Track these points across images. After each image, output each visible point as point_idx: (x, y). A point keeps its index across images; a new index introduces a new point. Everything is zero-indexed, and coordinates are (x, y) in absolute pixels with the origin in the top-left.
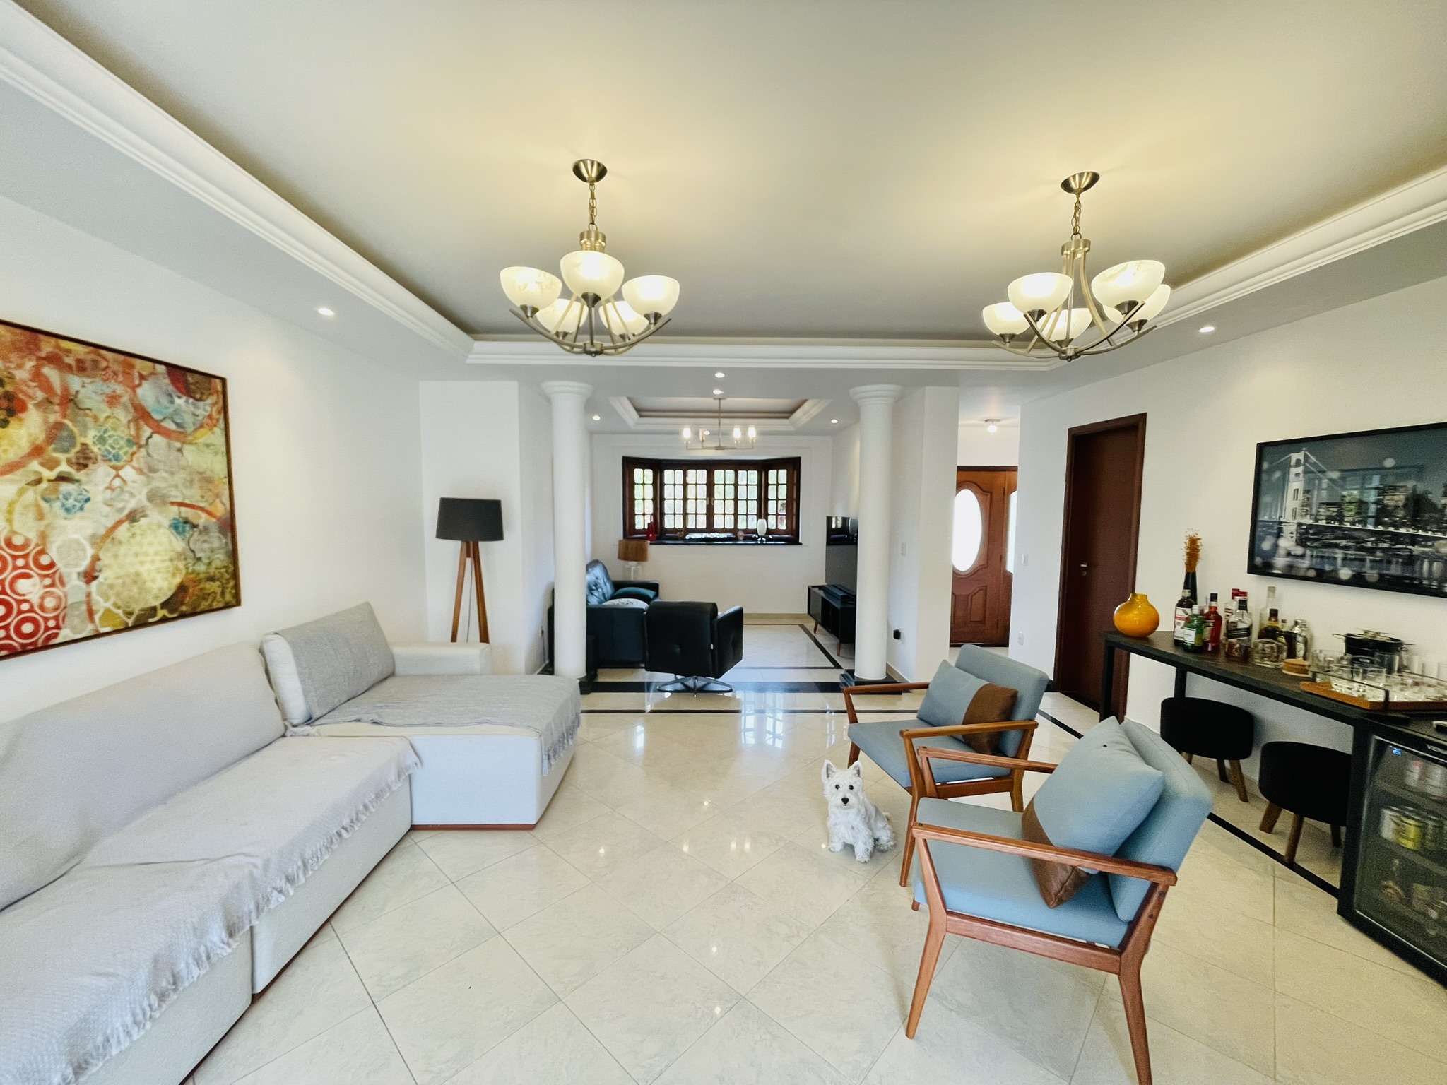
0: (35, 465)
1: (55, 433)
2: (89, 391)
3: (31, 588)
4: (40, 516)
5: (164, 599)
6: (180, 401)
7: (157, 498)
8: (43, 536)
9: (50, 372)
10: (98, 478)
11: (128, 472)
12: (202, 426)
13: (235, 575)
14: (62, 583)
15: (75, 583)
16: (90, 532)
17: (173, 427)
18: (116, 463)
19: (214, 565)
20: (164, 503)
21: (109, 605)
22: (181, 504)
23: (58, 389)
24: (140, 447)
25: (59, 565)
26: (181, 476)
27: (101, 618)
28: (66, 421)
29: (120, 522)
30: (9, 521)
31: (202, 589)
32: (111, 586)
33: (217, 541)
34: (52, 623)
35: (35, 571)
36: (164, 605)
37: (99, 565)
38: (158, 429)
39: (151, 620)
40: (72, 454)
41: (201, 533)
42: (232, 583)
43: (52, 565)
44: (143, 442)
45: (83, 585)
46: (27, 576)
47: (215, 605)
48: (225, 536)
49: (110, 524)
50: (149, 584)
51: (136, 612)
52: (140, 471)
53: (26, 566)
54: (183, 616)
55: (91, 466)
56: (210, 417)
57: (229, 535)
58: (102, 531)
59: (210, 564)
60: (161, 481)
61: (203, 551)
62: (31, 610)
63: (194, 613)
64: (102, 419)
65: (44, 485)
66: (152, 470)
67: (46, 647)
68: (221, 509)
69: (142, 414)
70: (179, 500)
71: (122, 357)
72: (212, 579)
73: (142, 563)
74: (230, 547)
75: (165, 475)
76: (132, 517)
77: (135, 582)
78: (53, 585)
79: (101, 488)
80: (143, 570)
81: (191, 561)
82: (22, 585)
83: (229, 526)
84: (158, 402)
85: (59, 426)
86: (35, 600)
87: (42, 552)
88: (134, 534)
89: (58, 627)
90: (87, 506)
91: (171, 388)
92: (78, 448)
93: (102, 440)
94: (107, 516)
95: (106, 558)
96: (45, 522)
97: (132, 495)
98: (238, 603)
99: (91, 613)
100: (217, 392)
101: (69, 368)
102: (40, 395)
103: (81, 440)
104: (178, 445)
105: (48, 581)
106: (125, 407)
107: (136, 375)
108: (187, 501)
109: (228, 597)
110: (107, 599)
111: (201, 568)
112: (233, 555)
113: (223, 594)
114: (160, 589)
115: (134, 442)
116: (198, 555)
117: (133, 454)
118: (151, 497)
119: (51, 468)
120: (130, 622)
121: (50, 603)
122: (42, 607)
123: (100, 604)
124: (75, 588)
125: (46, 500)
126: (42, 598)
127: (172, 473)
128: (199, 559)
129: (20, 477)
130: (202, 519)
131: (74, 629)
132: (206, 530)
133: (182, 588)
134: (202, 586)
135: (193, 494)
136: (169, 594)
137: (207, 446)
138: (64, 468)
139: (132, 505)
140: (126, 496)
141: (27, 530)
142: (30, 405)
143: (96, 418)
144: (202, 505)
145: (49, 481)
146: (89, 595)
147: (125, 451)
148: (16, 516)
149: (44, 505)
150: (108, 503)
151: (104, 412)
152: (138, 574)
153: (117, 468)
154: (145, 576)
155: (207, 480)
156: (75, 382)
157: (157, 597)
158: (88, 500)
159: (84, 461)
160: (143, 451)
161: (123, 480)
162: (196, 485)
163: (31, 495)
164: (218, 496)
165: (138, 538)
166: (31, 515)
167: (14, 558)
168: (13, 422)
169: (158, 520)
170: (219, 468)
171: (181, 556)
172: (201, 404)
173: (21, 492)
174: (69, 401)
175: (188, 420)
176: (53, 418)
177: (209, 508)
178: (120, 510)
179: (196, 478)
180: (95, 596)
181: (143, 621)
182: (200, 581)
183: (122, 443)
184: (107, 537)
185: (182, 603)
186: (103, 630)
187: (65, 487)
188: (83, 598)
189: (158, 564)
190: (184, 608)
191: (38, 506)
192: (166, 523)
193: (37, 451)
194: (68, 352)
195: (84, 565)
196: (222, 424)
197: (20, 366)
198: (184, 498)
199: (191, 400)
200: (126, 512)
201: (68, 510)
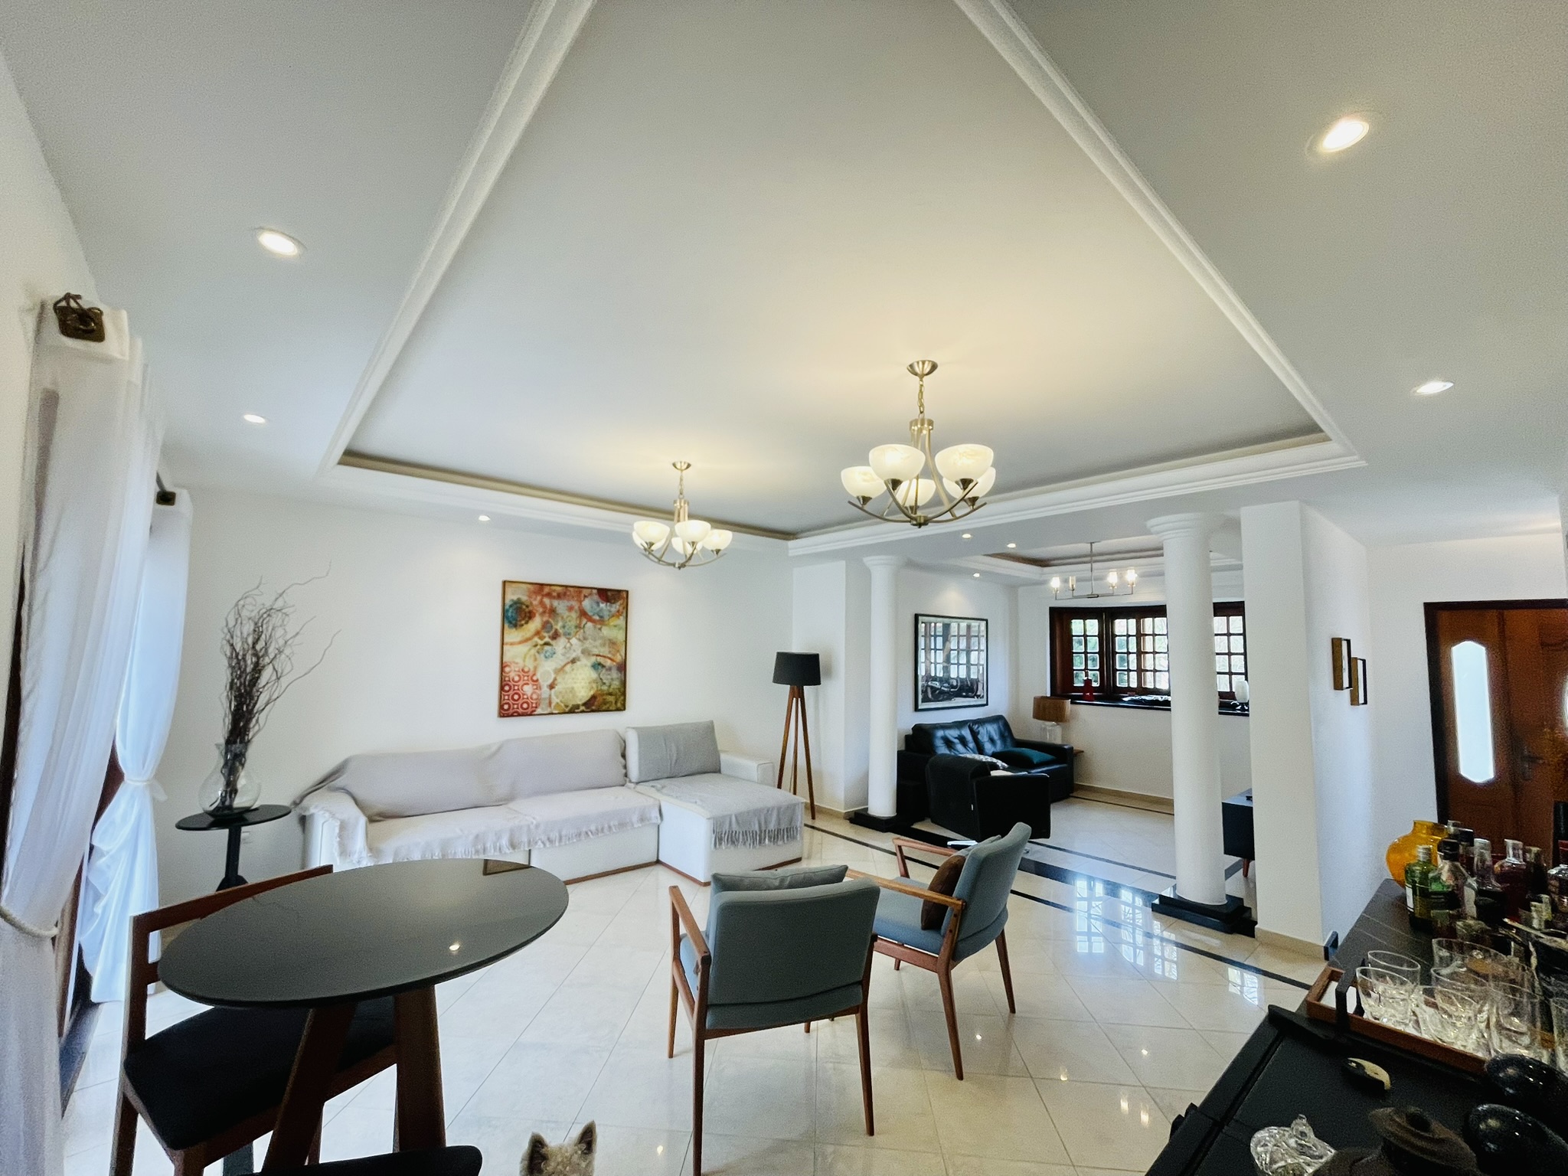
0: (536, 639)
1: (546, 626)
2: (560, 606)
3: (528, 689)
4: (535, 660)
5: (583, 701)
6: (603, 605)
7: (586, 652)
8: (535, 668)
9: (547, 601)
10: (560, 644)
11: (574, 641)
12: (613, 616)
13: (624, 694)
14: (540, 689)
15: (545, 690)
16: (553, 667)
17: (597, 618)
18: (568, 635)
19: (612, 687)
20: (589, 654)
21: (558, 701)
22: (597, 655)
23: (548, 606)
24: (580, 628)
25: (540, 681)
26: (599, 642)
27: (555, 706)
28: (550, 620)
29: (568, 663)
30: (524, 661)
31: (604, 699)
32: (560, 692)
33: (615, 674)
34: (534, 705)
35: (530, 682)
36: (585, 704)
37: (556, 682)
38: (590, 619)
39: (577, 711)
40: (551, 634)
41: (607, 670)
42: (622, 698)
43: (537, 680)
44: (582, 626)
45: (548, 690)
46: (527, 684)
47: (611, 708)
48: (621, 672)
49: (563, 664)
50: (578, 694)
51: (570, 706)
52: (579, 640)
53: (528, 680)
54: (593, 711)
55: (558, 639)
56: (618, 611)
57: (623, 672)
58: (559, 667)
59: (610, 686)
60: (588, 644)
61: (607, 679)
62: (528, 698)
63: (598, 710)
64: (565, 617)
65: (538, 647)
66: (585, 639)
67: (531, 715)
68: (619, 658)
69: (583, 614)
70: (597, 653)
71: (576, 589)
72: (610, 694)
73: (575, 683)
74: (623, 677)
75: (591, 641)
76: (573, 661)
77: (571, 692)
78: (537, 689)
79: (561, 648)
80: (575, 686)
81: (600, 684)
82: (526, 688)
83: (622, 668)
84: (592, 607)
85: (547, 622)
86: (529, 694)
87: (534, 675)
88: (573, 670)
89: (536, 707)
90: (555, 656)
91: (599, 600)
92: (553, 631)
93: (564, 627)
94: (562, 660)
95: (559, 679)
96: (537, 662)
97: (574, 651)
98: (624, 709)
99: (550, 703)
100: (623, 598)
101: (554, 598)
102: (541, 610)
103: (555, 627)
104: (599, 626)
105: (535, 687)
106: (576, 612)
107: (583, 595)
108: (601, 654)
109: (619, 705)
110: (557, 697)
111: (605, 688)
112: (624, 683)
113: (616, 703)
114: (583, 697)
115: (578, 627)
116: (604, 681)
117: (577, 632)
118: (583, 652)
119: (542, 640)
120: (567, 710)
121: (535, 697)
122: (532, 698)
123: (555, 700)
124: (545, 692)
125: (538, 652)
126: (532, 695)
127: (595, 640)
128: (604, 684)
129: (530, 644)
130: (608, 663)
131: (542, 709)
132: (610, 669)
133: (594, 697)
134: (604, 697)
135: (605, 651)
136: (587, 699)
137: (615, 626)
138: (547, 639)
139: (574, 655)
140: (572, 651)
141: (530, 665)
142: (537, 615)
143: (562, 618)
144: (609, 656)
145: (541, 645)
146: (550, 695)
147: (573, 630)
148: (527, 660)
149: (537, 654)
150: (563, 655)
151: (566, 614)
152: (573, 688)
153: (569, 639)
154: (576, 689)
155: (612, 643)
156: (556, 603)
157: (581, 700)
158: (554, 653)
159: (555, 636)
160: (582, 631)
161: (571, 645)
162: (607, 646)
163: (534, 651)
164: (618, 651)
165: (575, 671)
166: (532, 658)
167: (524, 676)
168: (530, 622)
169: (586, 662)
170: (621, 636)
171: (595, 681)
172: (614, 605)
173: (530, 650)
174: (553, 611)
175: (606, 614)
176: (545, 618)
177: (612, 657)
178: (568, 658)
179: (607, 642)
180: (553, 697)
181: (573, 710)
182: (604, 695)
183: (573, 627)
184: (560, 670)
185: (593, 705)
186: (554, 712)
187: (547, 648)
188: (547, 696)
189: (583, 684)
190: (594, 708)
191: (535, 655)
192: (589, 664)
193: (537, 633)
194: (554, 591)
195: (550, 681)
196: (624, 614)
197: (535, 599)
198: (599, 651)
199: (608, 604)
200: (571, 659)
201: (546, 657)
